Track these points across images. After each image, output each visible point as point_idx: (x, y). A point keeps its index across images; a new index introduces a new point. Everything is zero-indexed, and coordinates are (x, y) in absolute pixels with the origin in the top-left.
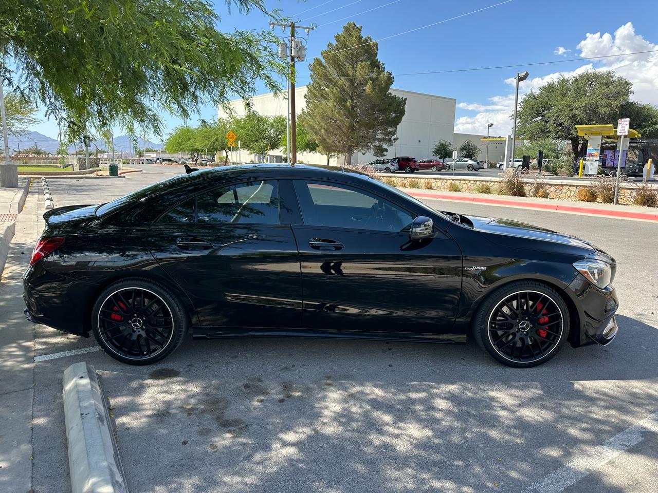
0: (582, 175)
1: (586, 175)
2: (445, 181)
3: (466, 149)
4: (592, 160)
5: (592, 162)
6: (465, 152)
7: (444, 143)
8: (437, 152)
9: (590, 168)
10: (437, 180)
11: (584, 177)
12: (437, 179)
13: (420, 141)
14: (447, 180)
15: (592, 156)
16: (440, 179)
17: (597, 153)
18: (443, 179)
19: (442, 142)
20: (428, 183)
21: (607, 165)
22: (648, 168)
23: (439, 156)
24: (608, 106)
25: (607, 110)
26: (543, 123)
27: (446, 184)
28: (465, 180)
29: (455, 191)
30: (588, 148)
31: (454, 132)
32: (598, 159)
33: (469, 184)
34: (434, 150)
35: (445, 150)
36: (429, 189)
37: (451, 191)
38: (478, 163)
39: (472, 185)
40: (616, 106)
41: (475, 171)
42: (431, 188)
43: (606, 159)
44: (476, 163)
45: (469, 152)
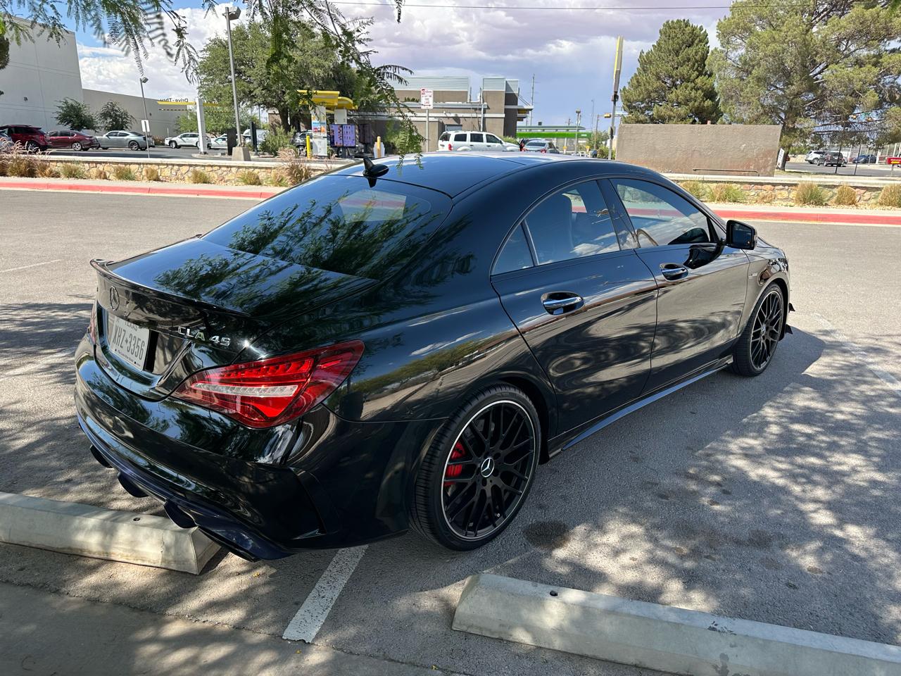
0: (311, 156)
1: (316, 157)
2: (176, 167)
3: (111, 117)
4: (320, 137)
5: (320, 140)
6: (109, 120)
7: (74, 104)
8: (64, 118)
9: (319, 146)
10: (161, 167)
11: (313, 159)
12: (162, 164)
13: (26, 99)
14: (179, 165)
15: (319, 131)
16: (167, 165)
17: (324, 128)
18: (173, 165)
19: (70, 102)
20: (153, 171)
21: (335, 144)
22: (378, 147)
23: (69, 126)
24: (320, 66)
25: (321, 72)
26: (245, 84)
27: (179, 173)
28: (212, 166)
29: (205, 182)
30: (313, 121)
31: (83, 88)
32: (326, 135)
33: (220, 172)
34: (57, 116)
35: (78, 116)
36: (155, 180)
37: (198, 183)
38: (145, 139)
39: (225, 173)
40: (329, 67)
41: (142, 150)
42: (157, 179)
43: (333, 136)
44: (141, 138)
45: (117, 122)
